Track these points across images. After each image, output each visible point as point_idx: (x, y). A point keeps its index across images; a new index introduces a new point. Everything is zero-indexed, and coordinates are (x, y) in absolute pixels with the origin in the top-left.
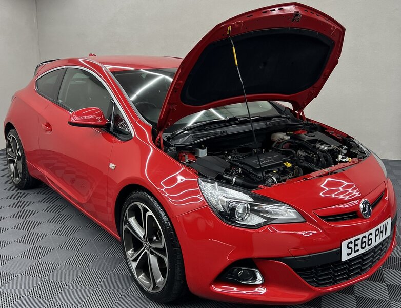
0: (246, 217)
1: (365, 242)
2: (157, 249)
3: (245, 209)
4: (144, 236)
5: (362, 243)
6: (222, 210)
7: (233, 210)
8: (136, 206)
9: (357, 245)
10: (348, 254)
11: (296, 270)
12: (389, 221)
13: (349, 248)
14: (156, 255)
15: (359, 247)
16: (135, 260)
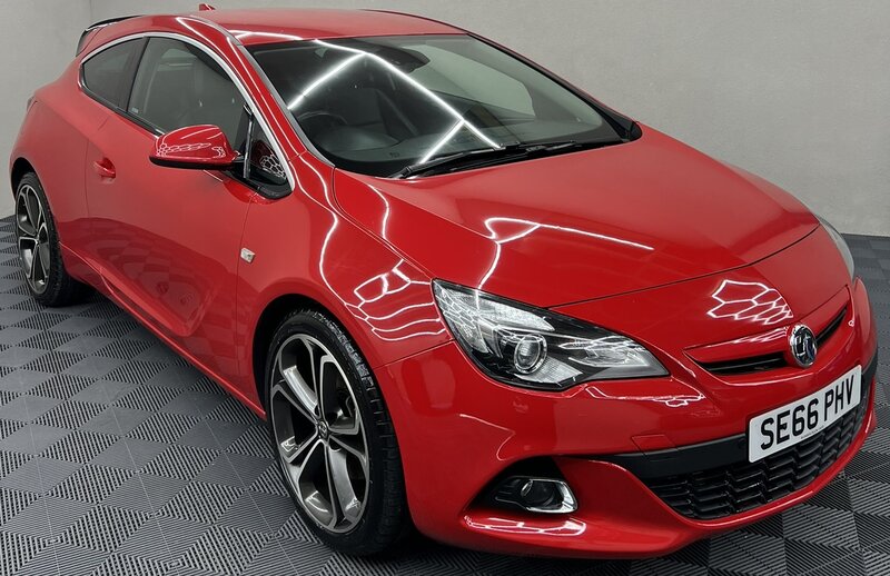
0: (537, 367)
1: (802, 420)
2: (344, 438)
3: (534, 348)
4: (316, 409)
5: (795, 421)
6: (486, 350)
7: (509, 349)
8: (300, 342)
9: (784, 427)
10: (764, 447)
11: (650, 482)
12: (857, 372)
13: (765, 432)
14: (343, 451)
15: (788, 431)
16: (297, 462)
